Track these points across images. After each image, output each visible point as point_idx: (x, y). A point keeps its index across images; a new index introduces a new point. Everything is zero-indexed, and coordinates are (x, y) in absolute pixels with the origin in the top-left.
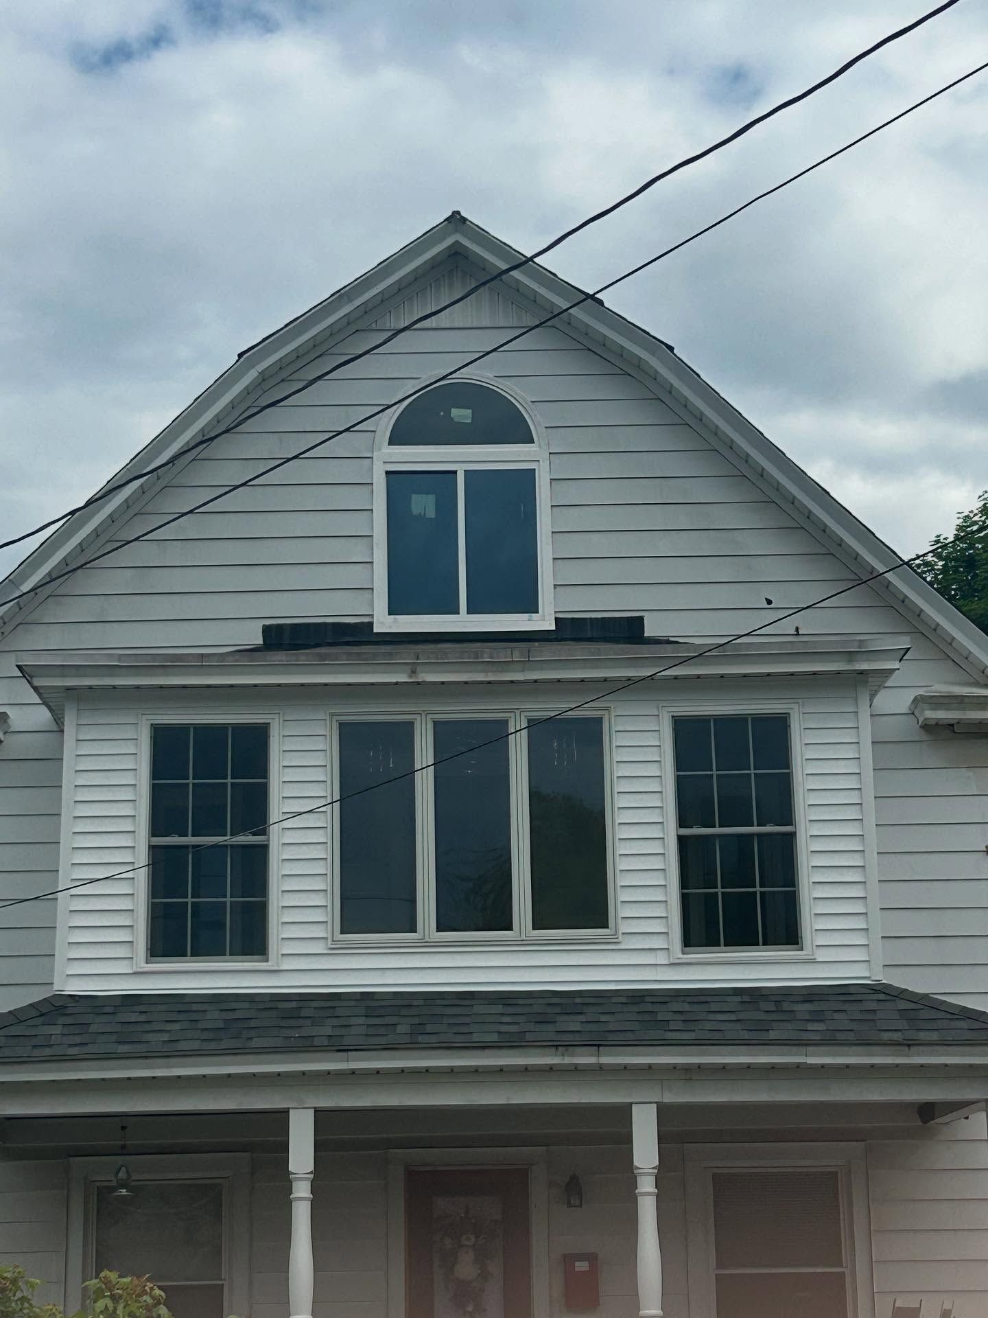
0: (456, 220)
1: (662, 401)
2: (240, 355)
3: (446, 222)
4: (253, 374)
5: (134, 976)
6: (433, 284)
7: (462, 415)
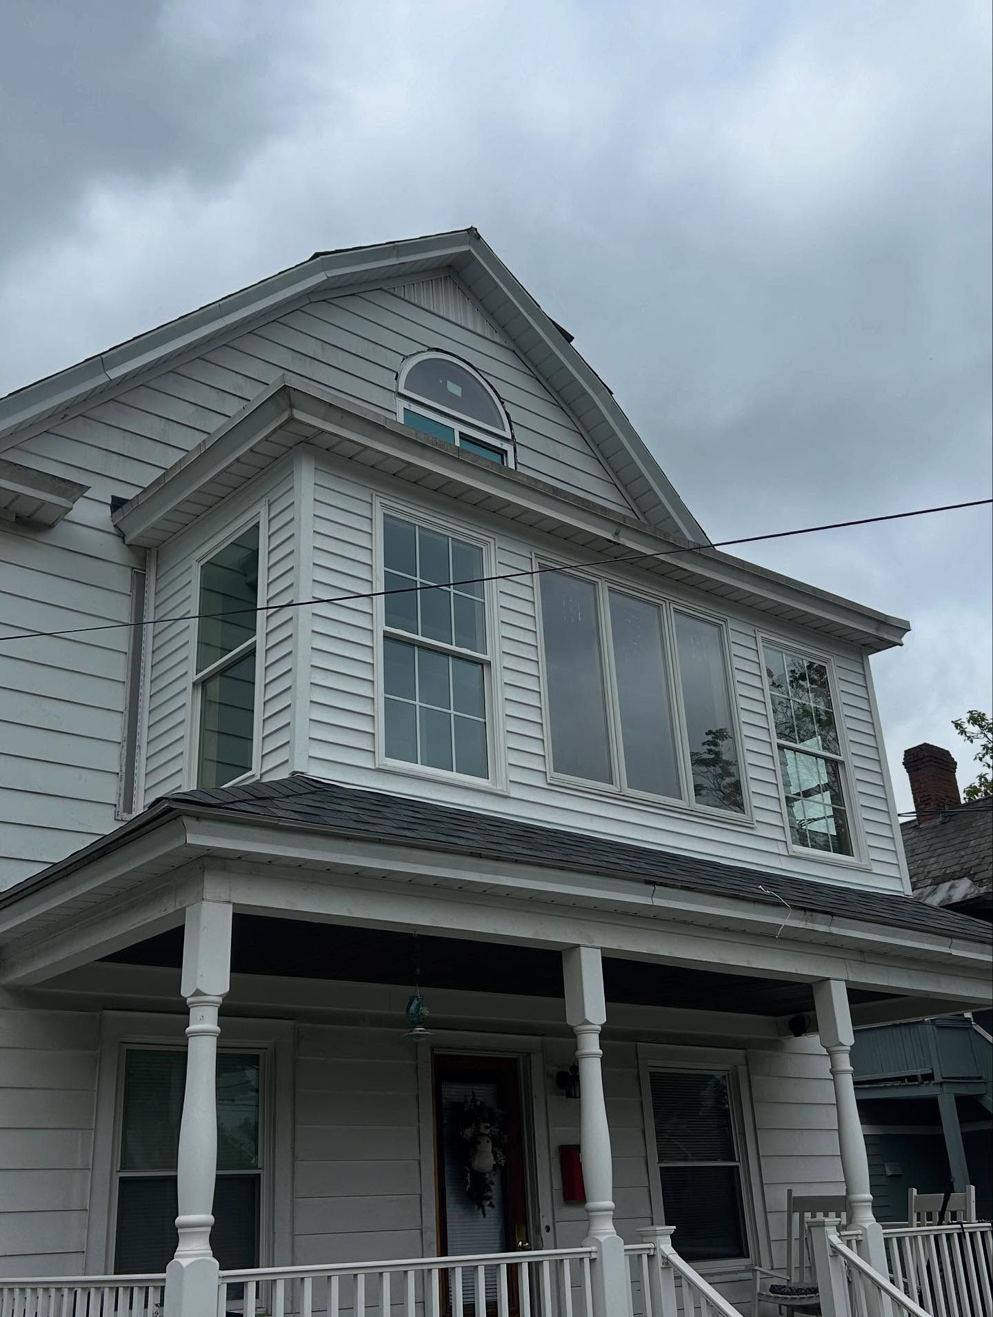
0: (472, 233)
1: (582, 436)
2: (317, 255)
3: (466, 232)
4: (320, 277)
5: (375, 774)
6: (443, 279)
7: (454, 389)
